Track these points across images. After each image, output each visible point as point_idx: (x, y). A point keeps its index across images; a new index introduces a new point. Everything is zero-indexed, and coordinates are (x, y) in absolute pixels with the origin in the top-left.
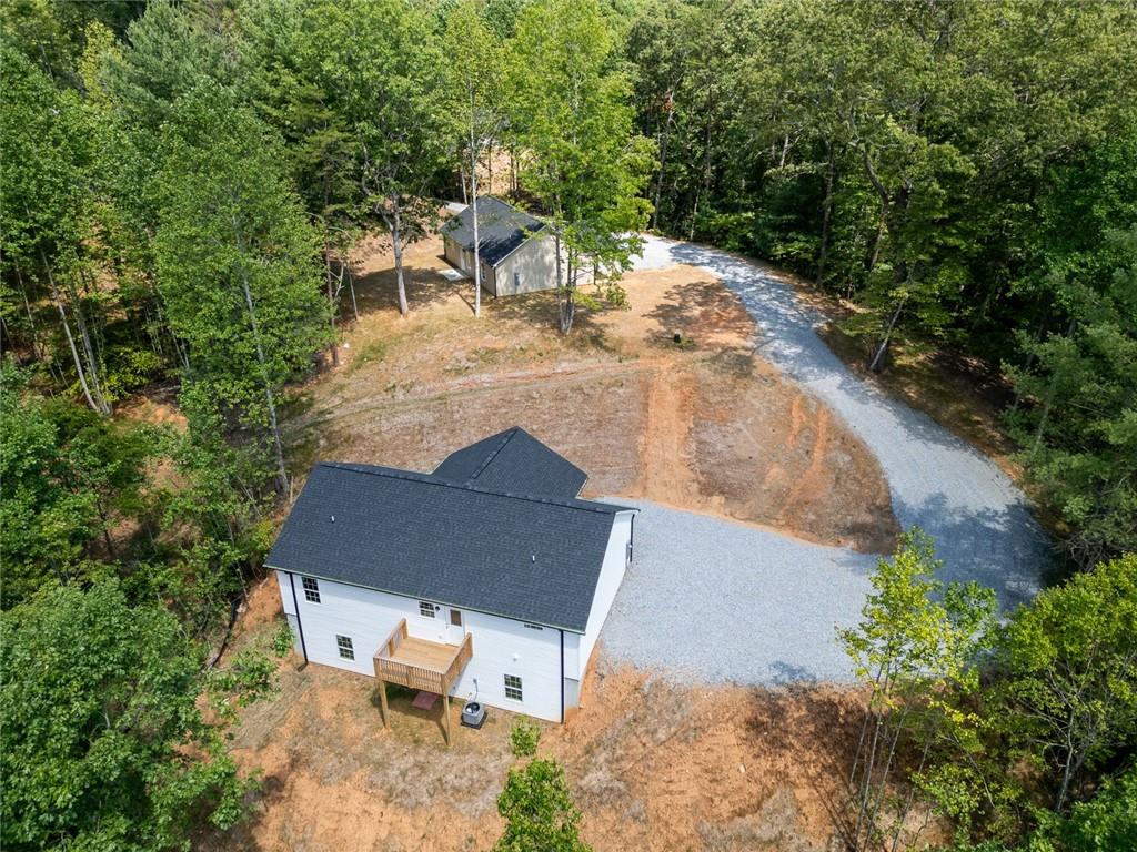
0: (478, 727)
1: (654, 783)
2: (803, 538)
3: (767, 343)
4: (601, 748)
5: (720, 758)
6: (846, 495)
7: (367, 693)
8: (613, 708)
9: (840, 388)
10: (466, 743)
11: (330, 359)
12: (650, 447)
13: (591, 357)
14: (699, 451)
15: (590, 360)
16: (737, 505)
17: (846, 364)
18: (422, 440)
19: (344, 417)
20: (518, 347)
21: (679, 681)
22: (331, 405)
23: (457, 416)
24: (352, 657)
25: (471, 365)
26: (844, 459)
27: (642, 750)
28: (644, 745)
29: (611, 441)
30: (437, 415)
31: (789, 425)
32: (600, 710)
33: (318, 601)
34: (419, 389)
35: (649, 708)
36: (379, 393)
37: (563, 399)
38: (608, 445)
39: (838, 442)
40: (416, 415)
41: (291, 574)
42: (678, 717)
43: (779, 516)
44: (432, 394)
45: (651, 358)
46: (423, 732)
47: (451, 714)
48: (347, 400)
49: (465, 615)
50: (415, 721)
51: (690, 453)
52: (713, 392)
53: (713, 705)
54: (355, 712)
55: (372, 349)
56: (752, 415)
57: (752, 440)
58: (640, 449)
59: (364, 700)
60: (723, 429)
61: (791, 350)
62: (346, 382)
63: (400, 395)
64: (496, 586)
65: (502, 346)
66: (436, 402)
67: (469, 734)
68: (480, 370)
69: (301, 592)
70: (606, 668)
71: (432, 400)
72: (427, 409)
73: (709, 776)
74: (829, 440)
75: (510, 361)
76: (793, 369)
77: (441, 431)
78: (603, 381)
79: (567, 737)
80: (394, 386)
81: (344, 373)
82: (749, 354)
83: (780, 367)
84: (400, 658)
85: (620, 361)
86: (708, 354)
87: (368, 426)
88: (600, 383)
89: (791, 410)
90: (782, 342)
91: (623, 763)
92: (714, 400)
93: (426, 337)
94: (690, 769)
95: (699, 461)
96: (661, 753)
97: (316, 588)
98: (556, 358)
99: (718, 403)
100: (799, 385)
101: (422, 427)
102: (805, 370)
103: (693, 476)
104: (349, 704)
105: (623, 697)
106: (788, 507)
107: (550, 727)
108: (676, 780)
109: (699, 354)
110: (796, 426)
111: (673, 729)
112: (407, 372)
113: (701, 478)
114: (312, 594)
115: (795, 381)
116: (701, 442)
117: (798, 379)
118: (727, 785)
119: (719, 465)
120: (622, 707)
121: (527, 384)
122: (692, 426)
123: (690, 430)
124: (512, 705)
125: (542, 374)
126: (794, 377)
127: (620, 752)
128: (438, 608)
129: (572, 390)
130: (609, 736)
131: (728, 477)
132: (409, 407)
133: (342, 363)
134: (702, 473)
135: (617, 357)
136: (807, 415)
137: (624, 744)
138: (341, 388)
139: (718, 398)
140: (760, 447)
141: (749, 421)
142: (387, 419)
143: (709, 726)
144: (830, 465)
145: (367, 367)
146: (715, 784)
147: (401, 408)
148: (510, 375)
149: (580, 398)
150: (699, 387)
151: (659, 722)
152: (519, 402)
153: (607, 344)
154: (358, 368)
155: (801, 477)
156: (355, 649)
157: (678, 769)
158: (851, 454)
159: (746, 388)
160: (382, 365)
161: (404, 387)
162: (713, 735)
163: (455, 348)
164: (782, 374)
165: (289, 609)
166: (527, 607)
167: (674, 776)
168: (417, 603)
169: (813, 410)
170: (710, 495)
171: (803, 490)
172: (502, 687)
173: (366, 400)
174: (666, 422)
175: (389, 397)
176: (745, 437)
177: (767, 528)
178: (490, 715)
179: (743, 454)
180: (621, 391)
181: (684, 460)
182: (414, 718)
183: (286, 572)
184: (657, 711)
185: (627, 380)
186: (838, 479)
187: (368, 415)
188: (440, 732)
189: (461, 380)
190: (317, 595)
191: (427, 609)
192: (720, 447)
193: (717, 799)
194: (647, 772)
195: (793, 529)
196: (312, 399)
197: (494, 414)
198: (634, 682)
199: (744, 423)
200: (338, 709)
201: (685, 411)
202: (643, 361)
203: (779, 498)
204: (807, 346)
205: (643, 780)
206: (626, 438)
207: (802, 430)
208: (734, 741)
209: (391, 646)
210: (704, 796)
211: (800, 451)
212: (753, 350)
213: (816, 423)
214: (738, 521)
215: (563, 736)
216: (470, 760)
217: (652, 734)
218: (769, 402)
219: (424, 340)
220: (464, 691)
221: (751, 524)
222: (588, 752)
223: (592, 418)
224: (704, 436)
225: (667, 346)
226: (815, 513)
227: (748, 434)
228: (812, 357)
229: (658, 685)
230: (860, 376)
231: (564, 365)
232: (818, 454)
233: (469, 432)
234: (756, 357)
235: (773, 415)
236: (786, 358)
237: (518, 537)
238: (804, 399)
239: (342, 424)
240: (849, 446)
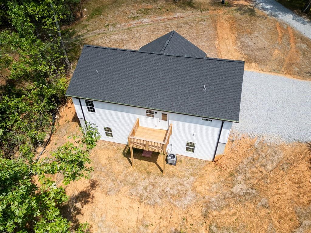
0: (174, 164)
1: (271, 190)
2: (296, 78)
3: (258, 4)
4: (238, 173)
5: (301, 177)
6: (309, 60)
7: (120, 151)
8: (241, 154)
9: (293, 19)
10: (171, 173)
11: (79, 15)
12: (221, 45)
13: (189, 11)
14: (242, 46)
15: (188, 12)
16: (263, 66)
17: (292, 11)
18: (124, 46)
19: (89, 37)
20: (158, 8)
21: (272, 141)
22: (83, 33)
23: (137, 36)
24: (112, 136)
25: (139, 15)
26: (304, 46)
27: (260, 174)
28: (261, 172)
29: (204, 43)
30: (128, 35)
31: (277, 33)
32: (233, 156)
33: (94, 111)
34: (119, 26)
35: (259, 155)
36: (102, 28)
37: (181, 27)
38: (203, 45)
39: (299, 40)
40: (119, 35)
41: (79, 99)
42: (276, 158)
43: (283, 70)
44: (125, 28)
45: (214, 10)
46: (150, 168)
47: (161, 159)
48: (89, 31)
49: (170, 115)
50: (145, 163)
51: (238, 47)
52: (243, 22)
53: (293, 152)
54: (116, 160)
55: (96, 10)
56: (261, 31)
57: (263, 40)
58: (217, 46)
59: (120, 154)
60: (250, 36)
61: (269, 7)
62: (88, 24)
63: (111, 29)
64: (186, 101)
65: (151, 7)
66: (127, 31)
67: (171, 168)
68: (143, 17)
69: (85, 108)
70: (234, 137)
71: (125, 30)
72: (124, 33)
73: (297, 185)
74: (296, 39)
75: (155, 13)
76: (272, 13)
77: (131, 42)
78: (196, 19)
79: (218, 168)
80: (108, 25)
81: (86, 20)
82: (252, 8)
83: (266, 12)
84: (137, 137)
85: (201, 12)
86: (236, 8)
87: (100, 41)
88: (195, 20)
89: (276, 28)
90: (264, 4)
91: (252, 181)
92: (244, 25)
93: (118, 5)
94: (287, 183)
95: (243, 50)
96: (272, 176)
97: (93, 106)
98: (174, 11)
99: (246, 26)
100: (276, 19)
101: (123, 40)
102: (277, 13)
103: (241, 56)
104: (113, 157)
105: (245, 149)
106: (285, 66)
107: (207, 163)
108: (282, 188)
109: (233, 8)
110: (280, 34)
111: (275, 164)
112: (112, 19)
113: (245, 57)
114: (91, 108)
115: (274, 17)
116: (242, 42)
117: (275, 16)
118: (305, 189)
119: (252, 51)
120: (245, 154)
121: (163, 22)
122: (237, 36)
123: (236, 37)
124: (190, 154)
125: (169, 18)
126: (273, 16)
127: (249, 175)
128: (156, 113)
129: (184, 23)
130: (241, 168)
131: (257, 55)
132: (116, 32)
133: (85, 16)
134: (245, 54)
135: (200, 10)
136: (283, 30)
137: (250, 171)
138: (86, 26)
139: (245, 24)
140: (267, 43)
141: (260, 33)
142: (108, 38)
143: (293, 162)
144: (299, 49)
145: (96, 18)
146: (299, 189)
147: (113, 33)
148: (156, 19)
149: (187, 27)
150: (237, 21)
151: (267, 161)
152: (162, 29)
153: (195, 5)
154: (92, 18)
155: (288, 54)
156: (113, 133)
157: (282, 183)
158: (306, 44)
159: (255, 20)
160: (102, 17)
161: (112, 25)
162: (297, 166)
163: (131, 9)
164: (268, 15)
165: (80, 116)
166: (204, 110)
167: (280, 186)
168: (145, 111)
169: (285, 28)
170: (251, 63)
171: (290, 59)
172: (185, 146)
173: (97, 31)
174: (226, 35)
175: (107, 29)
176: (260, 39)
177: (279, 75)
178: (179, 159)
179: (261, 46)
180: (204, 23)
181: (237, 50)
182: (144, 161)
183: (77, 98)
184: (264, 156)
185: (207, 19)
186: (304, 54)
187: (100, 36)
188: (157, 167)
189: (136, 21)
190: (94, 109)
191: (150, 113)
192: (250, 44)
193: (301, 195)
194: (266, 185)
195: (291, 74)
196: (74, 31)
197: (152, 35)
198: (249, 143)
199: (258, 34)
200: (109, 159)
201: (233, 30)
202: (211, 12)
203: (281, 62)
204: (274, 5)
205: (265, 188)
206: (210, 42)
207: (283, 36)
208: (306, 169)
209: (133, 133)
210: (295, 195)
211: (285, 44)
212: (254, 7)
213: (288, 32)
214: (266, 73)
215: (215, 167)
216: (175, 180)
217: (264, 166)
218: (266, 25)
219: (118, 7)
220: (169, 150)
221: (270, 73)
222: (231, 175)
223: (194, 34)
224: (243, 40)
225: (219, 5)
226: (298, 68)
227: (261, 38)
228: (278, 9)
229: (262, 143)
230: (300, 15)
231: (178, 14)
232: (292, 45)
233: (143, 42)
234: (255, 9)
235: (269, 30)
236: (267, 9)
237: (193, 76)
238: (280, 24)
239: (89, 40)
240: (304, 41)
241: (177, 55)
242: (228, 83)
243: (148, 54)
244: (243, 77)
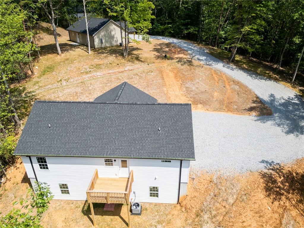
0: (139, 214)
1: (236, 224)
2: (236, 114)
3: (194, 56)
4: (204, 212)
5: (260, 205)
6: (243, 98)
7: (79, 209)
8: (203, 192)
9: (224, 67)
10: (137, 224)
11: (30, 73)
12: (169, 92)
13: (137, 64)
14: (187, 91)
15: (137, 65)
16: (208, 107)
17: (222, 60)
18: (78, 98)
19: (41, 93)
20: (109, 63)
21: (228, 174)
22: (34, 89)
23: (90, 88)
24: (68, 193)
25: (92, 70)
26: (237, 88)
27: (224, 209)
28: (225, 207)
29: (154, 91)
30: (82, 88)
31: (214, 79)
32: (196, 194)
33: (47, 168)
34: (72, 80)
35: (220, 189)
36: (54, 83)
37: (132, 78)
38: (153, 93)
39: (232, 82)
40: (73, 89)
41: (30, 157)
42: (235, 191)
43: (224, 108)
44: (78, 82)
45: (159, 63)
46: (114, 223)
47: (124, 211)
48: (41, 87)
49: (129, 161)
50: (108, 218)
51: (184, 92)
52: (184, 71)
53: (247, 182)
54: (75, 220)
55: (48, 68)
56: (201, 77)
57: (204, 85)
58: (166, 93)
59: (79, 213)
60: (192, 82)
61: (204, 58)
62: (39, 80)
63: (64, 83)
64: (144, 145)
65: (102, 63)
66: (80, 84)
67: (137, 219)
68: (96, 71)
69: (37, 166)
70: (194, 175)
71: (78, 83)
72: (77, 86)
73: (258, 215)
74: (229, 82)
75: (106, 67)
76: (206, 63)
77: (85, 94)
78: (145, 71)
79: (183, 209)
80: (61, 80)
81: (38, 77)
82: (190, 60)
83: (202, 63)
84: (97, 190)
85: (148, 65)
86: (177, 60)
87: (53, 95)
88: (144, 72)
89: (212, 75)
90: (199, 56)
91: (218, 218)
92: (186, 74)
93: (70, 62)
94: (250, 214)
95: (188, 94)
96: (234, 209)
97: (45, 162)
98: (124, 65)
99: (187, 75)
100: (211, 67)
101: (77, 93)
102: (210, 63)
103: (188, 99)
104: (71, 217)
105: (206, 186)
106: (226, 105)
107: (173, 207)
108: (246, 220)
109: (173, 61)
110: (217, 79)
111: (235, 197)
112: (65, 74)
113: (191, 100)
114: (43, 165)
115: (209, 66)
116: (187, 88)
117: (209, 65)
118: (266, 217)
119: (196, 94)
120: (207, 190)
121: (115, 75)
122: (181, 83)
123: (181, 84)
124: (154, 200)
125: (120, 71)
126: (208, 65)
127: (214, 213)
128: (115, 160)
129: (134, 75)
130: (206, 206)
131: (200, 98)
132: (69, 87)
133: (36, 74)
134: (191, 98)
135: (147, 64)
136: (218, 76)
137: (214, 208)
138: (37, 82)
139: (186, 73)
140: (207, 87)
141: (200, 79)
142: (61, 92)
143: (251, 192)
144: (234, 90)
145: (48, 74)
146: (261, 218)
147: (66, 87)
148: (108, 72)
149: (138, 78)
150: (179, 71)
151: (227, 194)
152: (115, 81)
153: (142, 60)
154: (44, 75)
155: (226, 95)
156: (69, 189)
157: (245, 215)
158: (238, 86)
159: (194, 69)
160: (54, 73)
161: (65, 80)
162: (254, 196)
163: (84, 65)
164: (204, 65)
165: (31, 175)
166: (162, 152)
167: (244, 219)
168: (103, 160)
169: (219, 74)
170: (197, 104)
171: (228, 99)
172: (148, 192)
173: (50, 86)
174: (172, 83)
175: (60, 84)
176: (201, 84)
177: (222, 113)
178: (143, 207)
179: (203, 90)
180: (152, 74)
181: (183, 94)
182: (107, 217)
183: (27, 156)
184: (224, 190)
185: (154, 70)
186: (238, 94)
187: (52, 91)
188: (121, 220)
189: (89, 75)
190: (46, 165)
191: (109, 162)
192: (194, 88)
193: (264, 225)
194: (232, 220)
195: (231, 111)
196: (24, 88)
197: (106, 86)
198: (208, 179)
199: (199, 80)
200: (66, 220)
201: (177, 78)
202: (156, 64)
203: (221, 102)
204: (207, 57)
205: (231, 224)
206: (159, 89)
207: (219, 80)
208: (263, 197)
209: (92, 186)
210: (259, 225)
211: (221, 87)
212: (192, 59)
213: (222, 77)
214: (210, 112)
215: (181, 209)
217: (226, 201)
218: (204, 73)
219: (70, 63)
220: (133, 199)
221: (214, 112)
222: (197, 216)
223: (145, 84)
224: (187, 85)
225: (163, 59)
226: (236, 105)
227: (202, 83)
228: (210, 59)
229: (219, 178)
230: (228, 63)
231: (128, 67)
232: (228, 87)
233: (97, 93)
234: (193, 60)
235: (207, 77)
236: (202, 60)
237: (148, 121)
238: (215, 71)
239: (41, 95)
240: (236, 83)
241: (131, 102)
242: (180, 124)
243: (102, 104)
244: (191, 117)
